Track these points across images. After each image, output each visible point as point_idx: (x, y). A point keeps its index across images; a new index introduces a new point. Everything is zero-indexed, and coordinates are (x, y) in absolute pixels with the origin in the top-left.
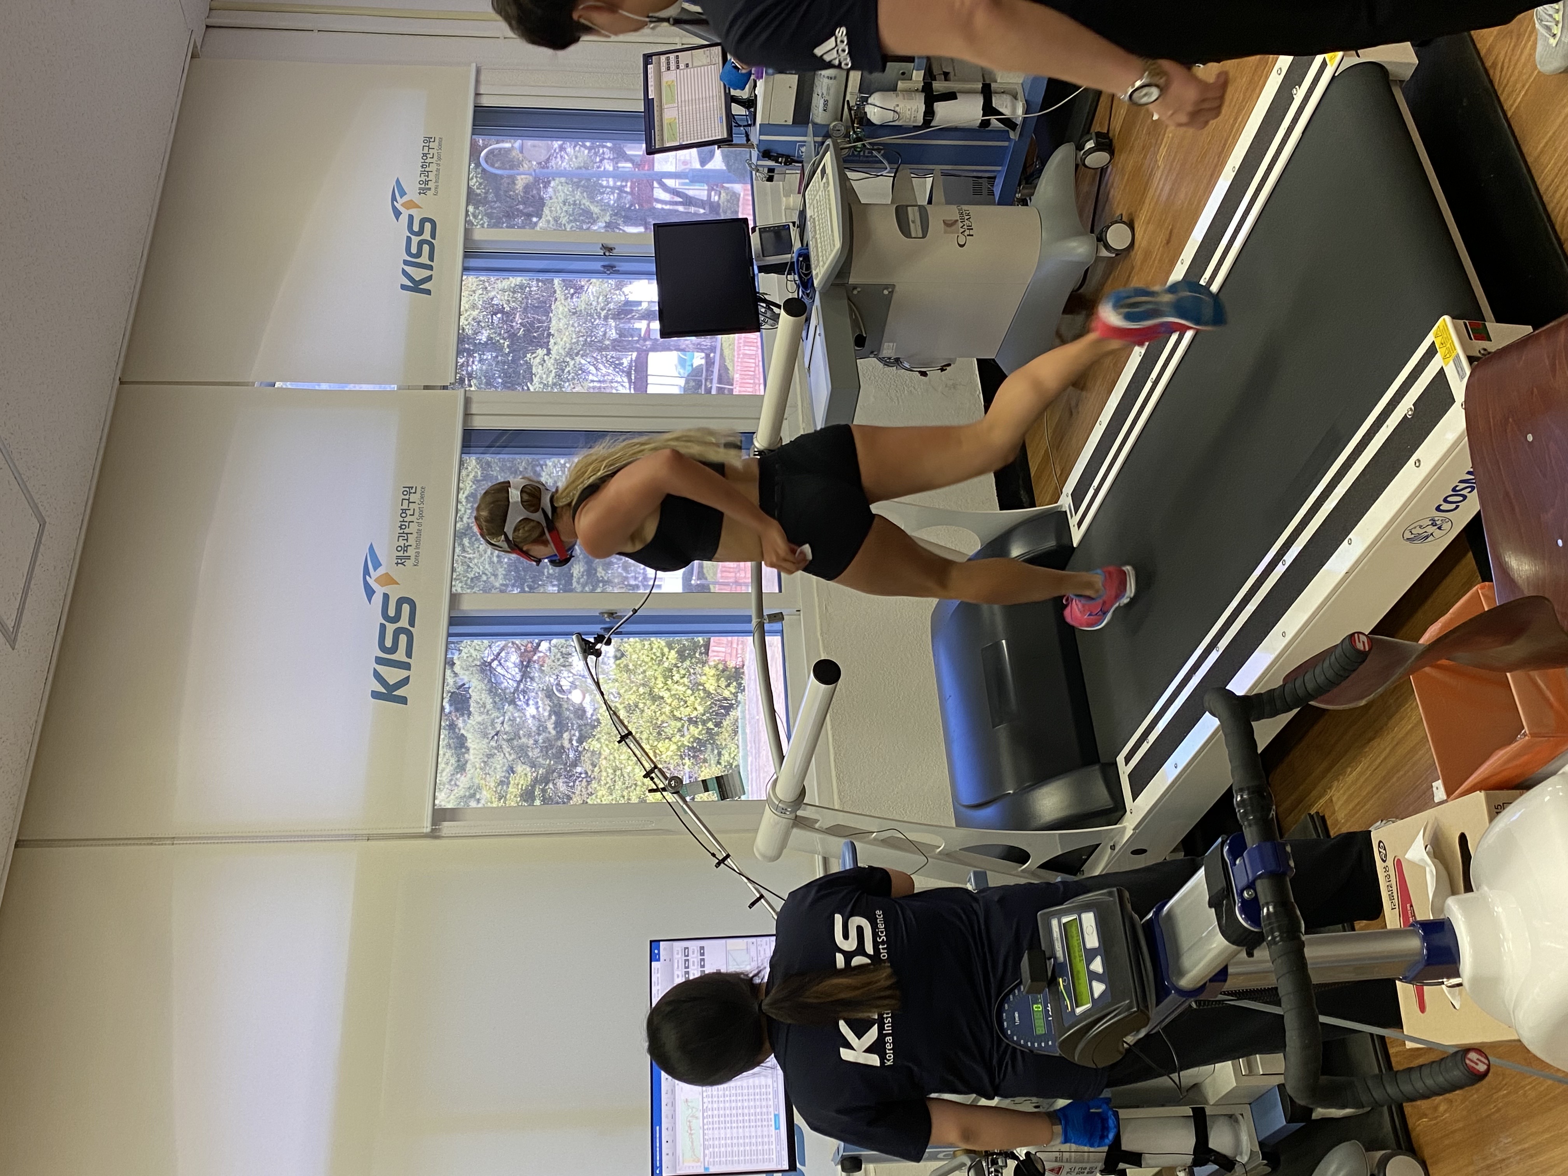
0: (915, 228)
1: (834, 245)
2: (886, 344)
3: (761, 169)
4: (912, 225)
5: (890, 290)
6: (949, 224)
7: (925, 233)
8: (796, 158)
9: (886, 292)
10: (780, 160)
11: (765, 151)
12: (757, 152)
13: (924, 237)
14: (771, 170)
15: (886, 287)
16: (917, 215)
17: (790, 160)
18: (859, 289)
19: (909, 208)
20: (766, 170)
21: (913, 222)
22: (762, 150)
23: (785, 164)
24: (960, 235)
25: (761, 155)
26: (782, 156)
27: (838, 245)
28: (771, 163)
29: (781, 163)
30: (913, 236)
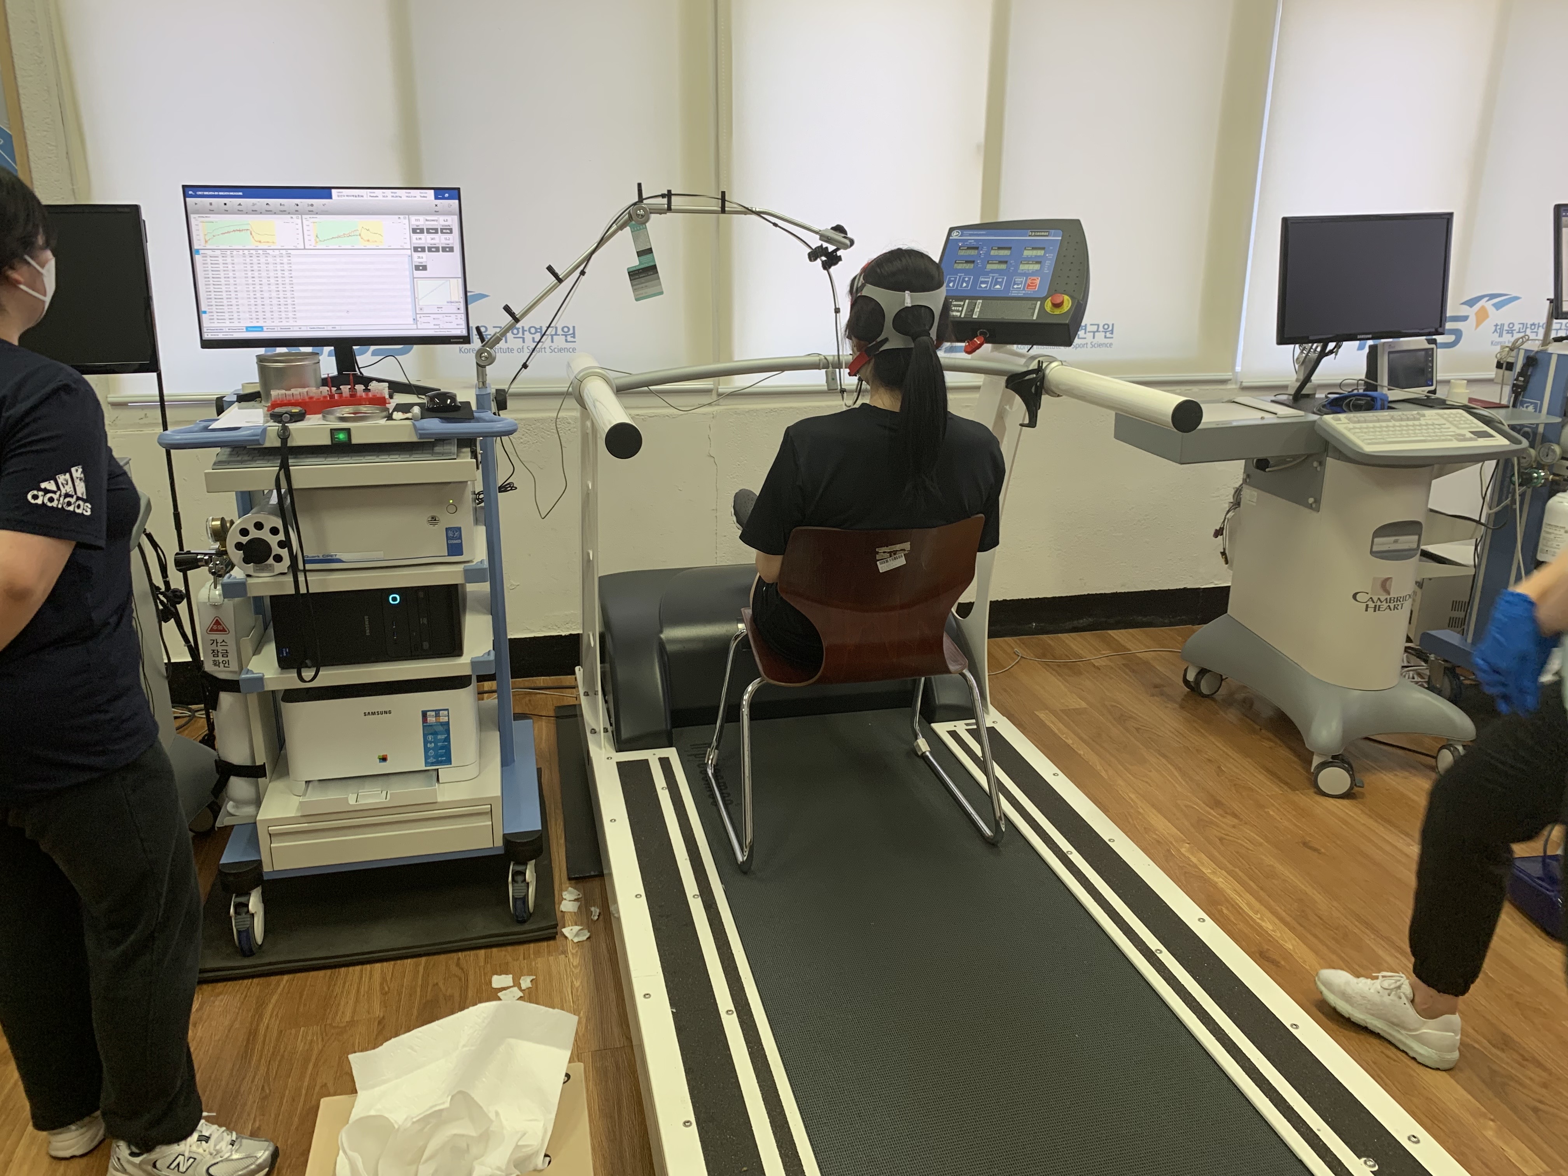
0: (1386, 543)
1: (1369, 444)
2: (1256, 494)
3: (1514, 353)
4: (1393, 538)
5: (1314, 506)
6: (1385, 585)
7: (1379, 555)
8: (1521, 398)
9: (1311, 500)
10: (1521, 379)
11: (1536, 359)
12: (1536, 349)
13: (1372, 552)
14: (1510, 366)
15: (1317, 501)
16: (1406, 547)
17: (1519, 391)
18: (1319, 469)
19: (1416, 537)
20: (1510, 360)
21: (1396, 542)
22: (1537, 356)
23: (1514, 385)
24: (1369, 596)
25: (1532, 354)
26: (1527, 382)
27: (1368, 449)
28: (1518, 368)
29: (1517, 379)
30: (1376, 540)
